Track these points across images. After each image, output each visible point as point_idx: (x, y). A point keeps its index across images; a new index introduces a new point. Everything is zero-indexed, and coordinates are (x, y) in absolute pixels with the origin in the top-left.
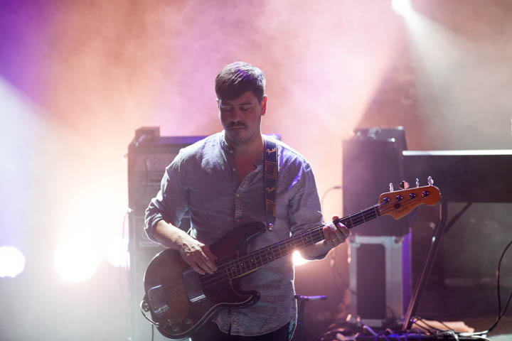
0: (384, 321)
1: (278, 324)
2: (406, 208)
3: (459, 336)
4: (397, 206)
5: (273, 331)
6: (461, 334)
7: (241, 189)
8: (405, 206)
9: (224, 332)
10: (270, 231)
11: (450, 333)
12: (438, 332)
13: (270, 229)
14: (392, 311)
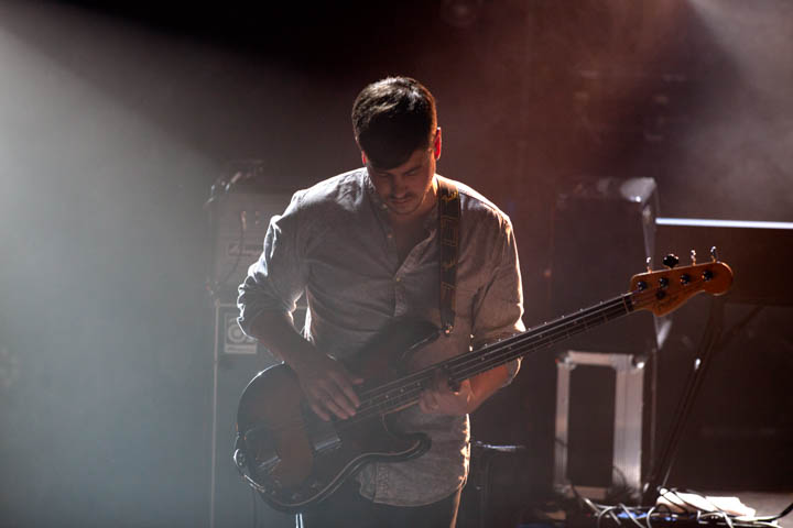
0: (610, 490)
1: (448, 488)
2: (675, 299)
3: (734, 521)
4: (661, 295)
5: (440, 499)
6: (737, 518)
7: (405, 270)
8: (673, 296)
9: (365, 496)
10: (447, 335)
11: (721, 515)
12: (699, 513)
13: (448, 332)
14: (622, 474)
